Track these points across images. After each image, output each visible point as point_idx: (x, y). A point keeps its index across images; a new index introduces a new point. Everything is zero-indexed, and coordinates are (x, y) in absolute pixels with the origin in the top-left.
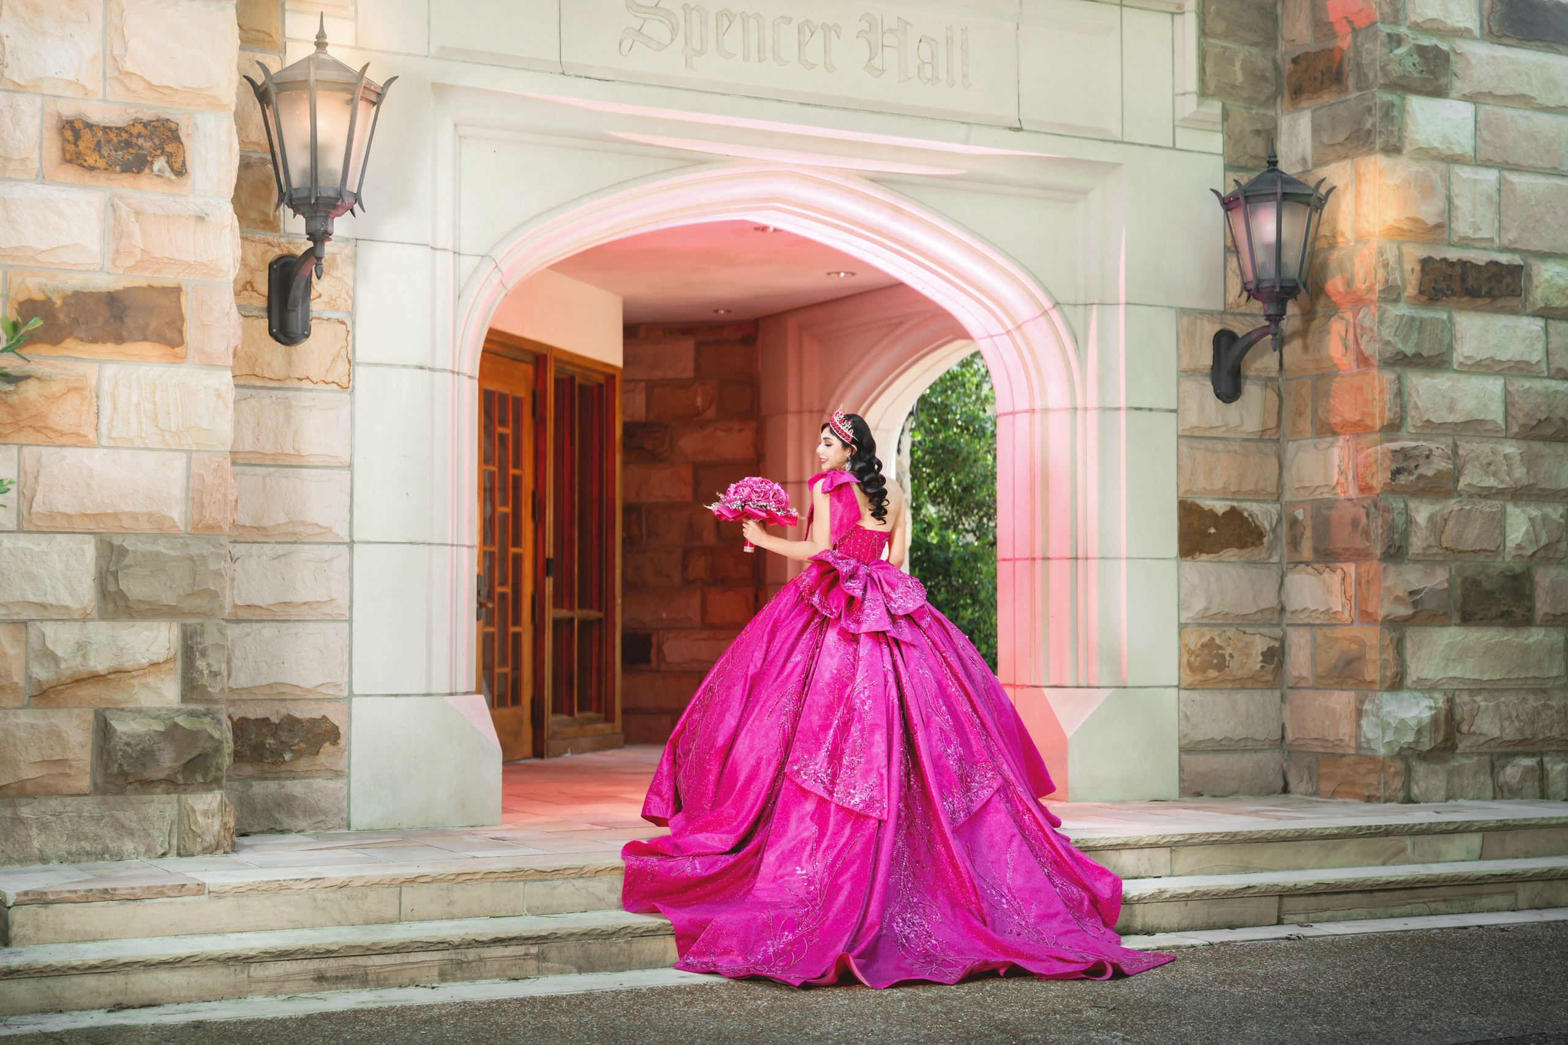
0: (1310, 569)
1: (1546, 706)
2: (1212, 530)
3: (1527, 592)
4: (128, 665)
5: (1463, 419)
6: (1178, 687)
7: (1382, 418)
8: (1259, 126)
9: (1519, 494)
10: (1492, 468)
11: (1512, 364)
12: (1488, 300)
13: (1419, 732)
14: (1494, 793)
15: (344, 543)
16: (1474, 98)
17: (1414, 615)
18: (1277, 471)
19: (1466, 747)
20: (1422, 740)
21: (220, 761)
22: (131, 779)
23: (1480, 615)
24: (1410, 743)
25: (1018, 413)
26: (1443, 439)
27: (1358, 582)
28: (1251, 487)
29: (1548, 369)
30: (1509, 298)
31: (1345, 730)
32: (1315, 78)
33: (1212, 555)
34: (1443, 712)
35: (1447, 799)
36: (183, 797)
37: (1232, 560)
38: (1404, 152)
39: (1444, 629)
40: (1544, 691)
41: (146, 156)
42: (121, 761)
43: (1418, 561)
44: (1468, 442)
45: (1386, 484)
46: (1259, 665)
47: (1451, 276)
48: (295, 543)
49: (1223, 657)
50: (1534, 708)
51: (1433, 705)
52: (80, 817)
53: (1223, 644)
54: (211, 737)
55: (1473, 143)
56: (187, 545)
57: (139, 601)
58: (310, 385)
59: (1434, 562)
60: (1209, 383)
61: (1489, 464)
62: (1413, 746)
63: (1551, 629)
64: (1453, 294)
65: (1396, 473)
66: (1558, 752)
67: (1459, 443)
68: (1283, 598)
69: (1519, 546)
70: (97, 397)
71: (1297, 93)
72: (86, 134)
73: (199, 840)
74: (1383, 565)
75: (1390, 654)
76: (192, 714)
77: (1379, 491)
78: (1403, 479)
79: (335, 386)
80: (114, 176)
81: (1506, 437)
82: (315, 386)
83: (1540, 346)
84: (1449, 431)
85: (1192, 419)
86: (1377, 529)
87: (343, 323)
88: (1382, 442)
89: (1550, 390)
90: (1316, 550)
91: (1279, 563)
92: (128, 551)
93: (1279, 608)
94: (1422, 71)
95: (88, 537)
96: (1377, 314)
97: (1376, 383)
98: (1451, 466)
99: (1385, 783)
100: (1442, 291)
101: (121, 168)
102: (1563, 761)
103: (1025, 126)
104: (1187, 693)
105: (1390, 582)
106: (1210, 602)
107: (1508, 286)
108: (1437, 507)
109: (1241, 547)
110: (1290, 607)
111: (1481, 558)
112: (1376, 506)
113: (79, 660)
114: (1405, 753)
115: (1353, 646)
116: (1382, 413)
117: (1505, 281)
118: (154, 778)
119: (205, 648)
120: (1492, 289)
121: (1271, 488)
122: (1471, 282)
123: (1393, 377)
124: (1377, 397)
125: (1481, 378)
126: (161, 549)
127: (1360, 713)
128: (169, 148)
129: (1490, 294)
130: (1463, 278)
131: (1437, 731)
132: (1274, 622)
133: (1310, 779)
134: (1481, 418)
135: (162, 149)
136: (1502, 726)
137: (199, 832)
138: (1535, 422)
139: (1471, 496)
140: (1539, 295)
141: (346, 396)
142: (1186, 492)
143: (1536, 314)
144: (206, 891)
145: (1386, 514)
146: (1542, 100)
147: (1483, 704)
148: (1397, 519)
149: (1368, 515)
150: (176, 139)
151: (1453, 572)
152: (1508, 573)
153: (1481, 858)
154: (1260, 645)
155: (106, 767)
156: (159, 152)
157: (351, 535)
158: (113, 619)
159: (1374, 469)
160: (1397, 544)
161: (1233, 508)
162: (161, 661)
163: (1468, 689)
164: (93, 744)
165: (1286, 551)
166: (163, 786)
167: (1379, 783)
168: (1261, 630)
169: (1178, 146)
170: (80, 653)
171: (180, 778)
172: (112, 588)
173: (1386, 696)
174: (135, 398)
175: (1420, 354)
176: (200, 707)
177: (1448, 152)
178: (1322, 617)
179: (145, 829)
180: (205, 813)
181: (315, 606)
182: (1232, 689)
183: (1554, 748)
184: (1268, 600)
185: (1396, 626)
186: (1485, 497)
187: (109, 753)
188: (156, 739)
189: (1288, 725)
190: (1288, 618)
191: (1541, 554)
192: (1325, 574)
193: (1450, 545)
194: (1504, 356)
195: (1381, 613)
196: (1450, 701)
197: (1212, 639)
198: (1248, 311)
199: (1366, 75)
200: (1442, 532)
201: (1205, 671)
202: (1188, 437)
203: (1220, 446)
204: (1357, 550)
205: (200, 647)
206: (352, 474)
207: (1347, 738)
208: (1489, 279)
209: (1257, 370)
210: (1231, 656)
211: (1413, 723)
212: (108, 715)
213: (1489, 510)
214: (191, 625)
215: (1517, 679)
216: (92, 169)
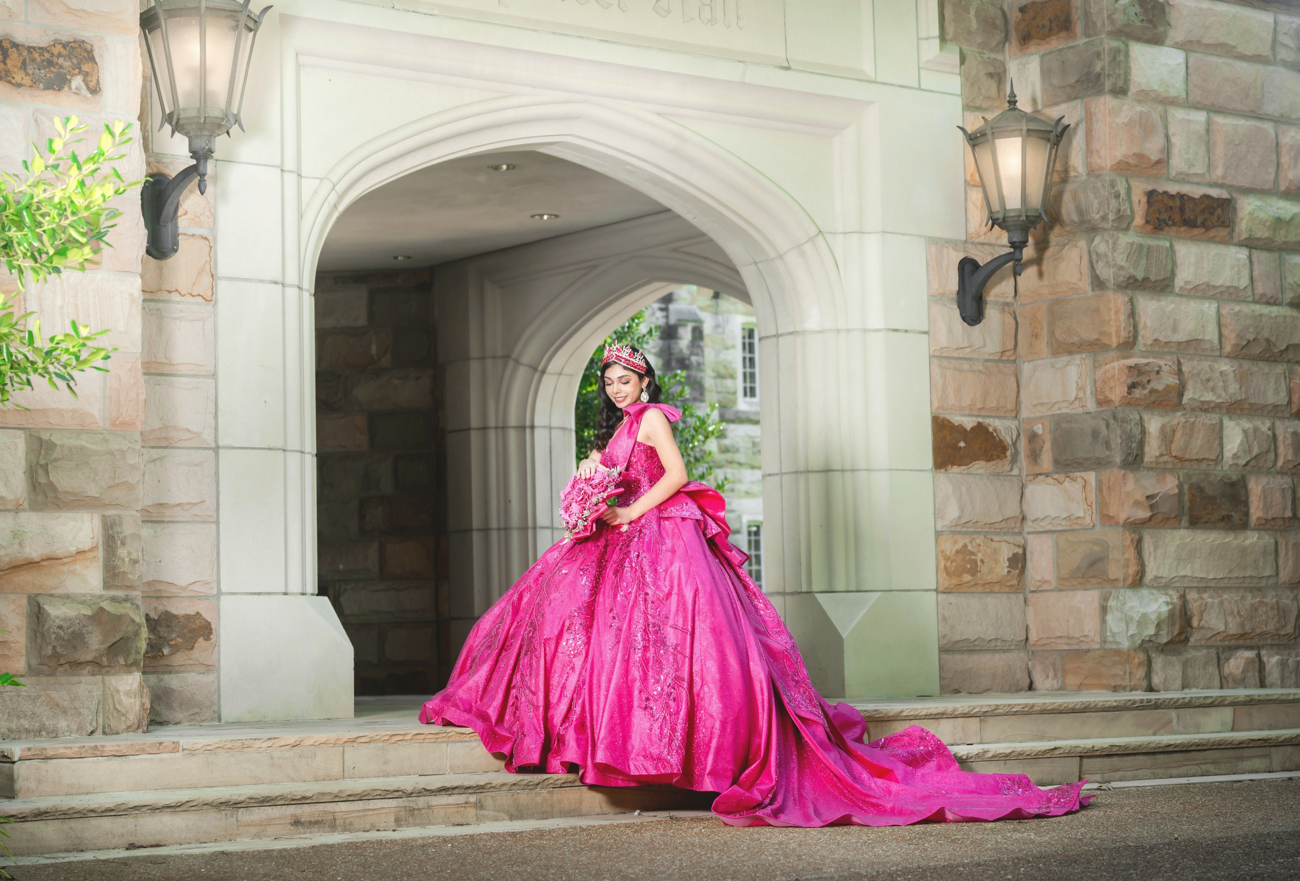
0: (1049, 480)
1: (1261, 603)
2: (962, 444)
3: (1243, 498)
4: (60, 552)
5: (1185, 339)
6: (936, 590)
7: (1118, 337)
8: (991, 69)
9: (1235, 408)
10: (1211, 384)
11: (1224, 289)
12: (1203, 230)
13: (1158, 626)
14: (1221, 683)
15: (210, 449)
16: (1186, 46)
17: (1150, 518)
18: (1015, 389)
19: (1197, 640)
20: (1161, 633)
21: (139, 644)
22: (62, 661)
23: (1203, 520)
24: (1151, 636)
25: (782, 335)
26: (1169, 357)
27: (1100, 489)
28: (994, 404)
29: (1253, 294)
30: (1220, 229)
31: (1090, 627)
32: (1043, 26)
33: (963, 468)
34: (1178, 607)
35: (1183, 688)
36: (107, 678)
37: (980, 471)
38: (1129, 94)
39: (1175, 531)
40: (1259, 589)
41: (66, 74)
42: (55, 643)
43: (1152, 469)
44: (1189, 360)
45: (1123, 397)
46: (1006, 570)
47: (1171, 207)
48: (167, 447)
49: (975, 561)
50: (1252, 605)
51: (1169, 600)
52: (19, 696)
53: (974, 550)
54: (133, 621)
55: (1185, 87)
56: (107, 441)
57: (67, 492)
58: (179, 298)
59: (1165, 470)
60: (956, 307)
61: (1208, 380)
62: (1153, 639)
63: (1263, 533)
64: (1174, 224)
65: (1132, 387)
66: (1272, 645)
67: (1182, 361)
68: (1025, 508)
69: (1235, 456)
70: (25, 300)
71: (1025, 39)
72: (13, 53)
73: (123, 718)
74: (1123, 472)
75: (1131, 554)
76: (113, 599)
77: (1117, 404)
78: (1138, 393)
79: (200, 299)
80: (37, 93)
81: (1221, 356)
82: (183, 298)
83: (1246, 273)
84: (1173, 350)
85: (943, 340)
86: (1116, 440)
87: (206, 239)
88: (1118, 359)
89: (1257, 313)
90: (1056, 462)
91: (1019, 476)
92: (56, 445)
93: (1021, 517)
94: (1142, 21)
95: (19, 432)
96: (1111, 242)
97: (1112, 305)
98: (1177, 381)
99: (1130, 673)
100: (1164, 221)
101: (44, 85)
102: (1277, 654)
103: (792, 66)
104: (944, 596)
105: (1130, 485)
106: (962, 511)
107: (1219, 218)
108: (1166, 419)
109: (988, 460)
110: (1030, 516)
111: (1204, 466)
112: (1115, 418)
113: (16, 547)
114: (1146, 645)
115: (1096, 548)
116: (1118, 332)
117: (1216, 213)
118: (82, 660)
119: (125, 538)
120: (1206, 220)
121: (1010, 405)
122: (1188, 214)
123: (1127, 299)
124: (1113, 317)
125: (1198, 301)
126: (84, 443)
127: (1104, 610)
128: (86, 67)
129: (1203, 224)
130: (1182, 210)
131: (1173, 624)
132: (1016, 530)
133: (1056, 675)
134: (1200, 338)
135: (80, 68)
136: (1226, 621)
137: (123, 711)
138: (1245, 343)
139: (1193, 410)
140: (1243, 226)
141: (209, 308)
142: (939, 408)
143: (1241, 244)
144: (181, 749)
145: (1125, 425)
146: (1240, 49)
147: (1209, 600)
148: (1134, 430)
149: (1108, 426)
150: (92, 59)
151: (1181, 479)
152: (1226, 481)
153: (1233, 730)
154: (1006, 552)
155: (40, 649)
156: (77, 71)
157: (216, 441)
158: (41, 510)
159: (1112, 383)
160: (1135, 453)
161: (979, 424)
162: (87, 549)
163: (1196, 587)
164: (27, 627)
165: (1024, 464)
166: (89, 668)
167: (1125, 674)
168: (1005, 538)
169: (923, 87)
170: (17, 541)
171: (105, 661)
172: (42, 480)
173: (1129, 593)
174: (59, 302)
175: (1148, 278)
176: (121, 594)
177: (1165, 95)
178: (1064, 523)
179: (76, 708)
180: (128, 694)
181: (187, 507)
182: (983, 593)
183: (1269, 642)
184: (1012, 509)
185: (1135, 527)
186: (1206, 411)
187: (43, 636)
188: (85, 623)
189: (1031, 626)
190: (1029, 526)
191: (1253, 463)
192: (1066, 483)
193: (1179, 454)
194: (1218, 282)
195: (1122, 517)
196: (1183, 597)
197: (965, 546)
198: (986, 241)
199: (1094, 23)
200: (1172, 442)
201: (960, 576)
202: (939, 358)
203: (966, 366)
204: (1098, 459)
205: (121, 536)
206: (216, 383)
207: (1092, 634)
208: (1203, 211)
209: (996, 296)
210: (982, 561)
211: (1153, 617)
212: (41, 600)
213: (1209, 422)
214: (109, 516)
215: (1237, 578)
216: (19, 85)
